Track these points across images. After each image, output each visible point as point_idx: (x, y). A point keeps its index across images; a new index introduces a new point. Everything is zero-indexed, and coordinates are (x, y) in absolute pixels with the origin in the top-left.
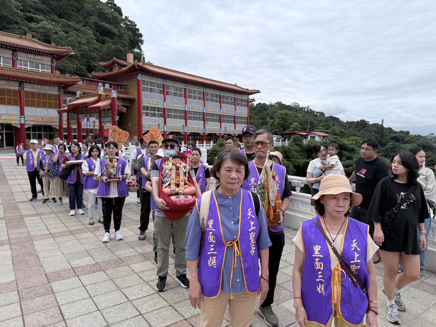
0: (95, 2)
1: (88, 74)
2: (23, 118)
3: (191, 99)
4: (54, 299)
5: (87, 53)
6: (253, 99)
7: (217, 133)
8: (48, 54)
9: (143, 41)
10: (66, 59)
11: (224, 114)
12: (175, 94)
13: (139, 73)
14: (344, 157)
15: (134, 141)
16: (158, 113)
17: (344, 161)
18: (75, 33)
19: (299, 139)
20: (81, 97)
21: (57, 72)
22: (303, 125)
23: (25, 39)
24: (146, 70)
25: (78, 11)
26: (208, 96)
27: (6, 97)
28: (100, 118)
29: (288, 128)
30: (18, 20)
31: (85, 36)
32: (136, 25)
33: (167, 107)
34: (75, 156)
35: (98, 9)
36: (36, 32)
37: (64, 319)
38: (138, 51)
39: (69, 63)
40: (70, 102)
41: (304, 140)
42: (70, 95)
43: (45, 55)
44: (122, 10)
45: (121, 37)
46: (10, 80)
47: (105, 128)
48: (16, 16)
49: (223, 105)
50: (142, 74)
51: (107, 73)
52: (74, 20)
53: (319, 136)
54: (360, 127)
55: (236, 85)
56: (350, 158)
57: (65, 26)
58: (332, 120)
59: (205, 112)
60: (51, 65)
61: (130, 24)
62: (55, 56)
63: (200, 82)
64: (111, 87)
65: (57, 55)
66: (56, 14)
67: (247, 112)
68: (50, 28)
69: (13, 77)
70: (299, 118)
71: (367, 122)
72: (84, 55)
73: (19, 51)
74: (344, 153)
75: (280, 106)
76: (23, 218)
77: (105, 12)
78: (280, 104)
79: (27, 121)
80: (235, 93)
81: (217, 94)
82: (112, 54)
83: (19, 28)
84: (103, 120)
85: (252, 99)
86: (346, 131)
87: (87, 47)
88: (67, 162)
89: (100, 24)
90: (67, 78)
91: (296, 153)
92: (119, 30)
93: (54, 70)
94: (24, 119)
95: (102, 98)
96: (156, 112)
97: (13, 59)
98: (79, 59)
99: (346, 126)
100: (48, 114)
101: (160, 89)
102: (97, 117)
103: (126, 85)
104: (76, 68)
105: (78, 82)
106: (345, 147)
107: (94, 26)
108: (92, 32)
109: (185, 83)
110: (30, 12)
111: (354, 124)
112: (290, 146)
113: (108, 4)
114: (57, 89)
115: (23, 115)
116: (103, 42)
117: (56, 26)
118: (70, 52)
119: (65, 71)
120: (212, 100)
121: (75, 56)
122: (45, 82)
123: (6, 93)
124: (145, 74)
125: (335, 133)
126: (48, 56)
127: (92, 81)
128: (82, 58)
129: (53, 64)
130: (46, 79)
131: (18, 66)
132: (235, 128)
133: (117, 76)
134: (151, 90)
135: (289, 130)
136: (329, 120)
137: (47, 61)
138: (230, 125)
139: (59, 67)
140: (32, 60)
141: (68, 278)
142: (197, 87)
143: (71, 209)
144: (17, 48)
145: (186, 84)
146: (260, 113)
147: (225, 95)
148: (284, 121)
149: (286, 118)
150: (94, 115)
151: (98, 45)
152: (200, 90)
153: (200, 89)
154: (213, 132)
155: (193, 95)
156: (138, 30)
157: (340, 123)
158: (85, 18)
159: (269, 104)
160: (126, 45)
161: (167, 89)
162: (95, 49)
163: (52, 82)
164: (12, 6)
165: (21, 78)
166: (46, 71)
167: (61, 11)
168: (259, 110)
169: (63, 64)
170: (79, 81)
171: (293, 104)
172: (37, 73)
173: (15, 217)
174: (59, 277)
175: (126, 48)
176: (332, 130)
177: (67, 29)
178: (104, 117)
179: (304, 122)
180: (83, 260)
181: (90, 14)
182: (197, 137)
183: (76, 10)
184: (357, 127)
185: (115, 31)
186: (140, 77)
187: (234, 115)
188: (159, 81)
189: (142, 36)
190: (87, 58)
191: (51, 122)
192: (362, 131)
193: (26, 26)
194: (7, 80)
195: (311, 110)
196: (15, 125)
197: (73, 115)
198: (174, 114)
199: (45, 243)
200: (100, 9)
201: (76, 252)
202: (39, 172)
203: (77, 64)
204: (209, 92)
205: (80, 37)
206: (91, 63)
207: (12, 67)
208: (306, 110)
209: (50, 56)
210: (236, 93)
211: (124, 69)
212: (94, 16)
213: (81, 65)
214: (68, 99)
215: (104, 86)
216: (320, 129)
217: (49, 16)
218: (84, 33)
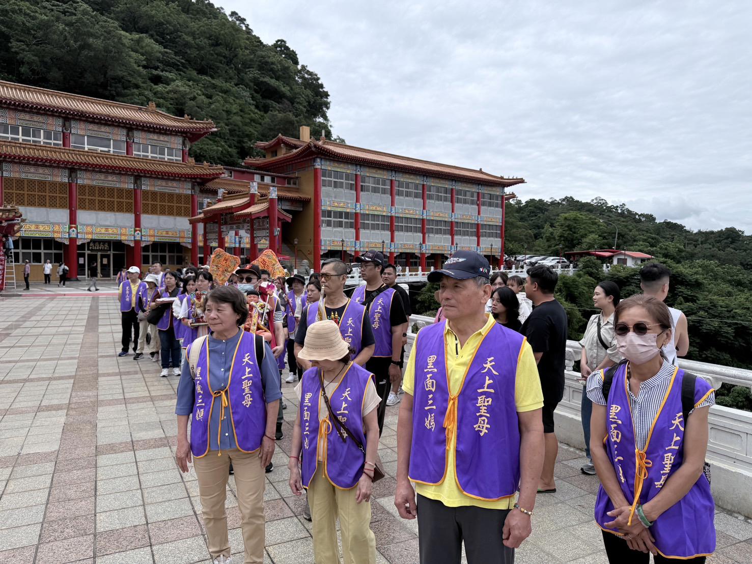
0: (256, 46)
1: (240, 161)
2: (138, 232)
3: (402, 198)
4: (94, 474)
5: (239, 128)
6: (513, 194)
7: (445, 252)
8: (178, 132)
9: (329, 103)
10: (206, 137)
11: (460, 221)
12: (375, 190)
13: (317, 157)
14: (680, 297)
15: (302, 267)
16: (347, 220)
17: (680, 304)
18: (222, 97)
19: (594, 263)
20: (224, 199)
21: (190, 159)
22: (606, 239)
23: (146, 111)
24: (328, 153)
25: (228, 63)
26: (430, 191)
27: (116, 200)
28: (252, 232)
29: (578, 244)
30: (139, 81)
31: (238, 101)
32: (318, 79)
33: (362, 212)
34: (170, 291)
35: (259, 57)
36: (164, 98)
37: (96, 494)
38: (321, 120)
39: (211, 145)
40: (208, 206)
41: (605, 265)
42: (210, 196)
43: (174, 133)
44: (298, 56)
45: (295, 98)
46: (123, 174)
47: (259, 246)
48: (136, 75)
49: (456, 205)
50: (321, 159)
51: (269, 159)
52: (221, 76)
53: (633, 258)
54: (725, 241)
55: (481, 171)
56: (693, 299)
57: (208, 86)
58: (670, 230)
59: (425, 217)
60: (183, 150)
61: (309, 77)
62: (189, 135)
63: (417, 168)
64: (273, 181)
65: (191, 134)
66: (196, 69)
67: (501, 217)
68: (185, 91)
69: (127, 169)
70: (599, 226)
71: (740, 231)
72: (235, 130)
73: (137, 129)
74: (679, 290)
75: (571, 203)
76: (98, 377)
77: (270, 60)
78: (570, 201)
79: (145, 236)
80: (479, 184)
81: (446, 186)
82: (278, 127)
83: (140, 94)
84: (257, 234)
85: (510, 194)
86: (698, 250)
87: (239, 118)
88: (158, 300)
89: (261, 79)
90: (205, 169)
91: (586, 288)
92: (291, 89)
93: (187, 156)
94: (140, 233)
95: (256, 200)
96: (344, 220)
97: (127, 142)
98: (226, 138)
99: (697, 241)
100: (175, 225)
101: (351, 182)
102: (248, 229)
103: (297, 178)
104: (222, 152)
105: (221, 174)
106: (683, 279)
107: (252, 84)
108: (249, 94)
109: (392, 170)
110: (156, 68)
111: (712, 235)
112: (575, 277)
113: (276, 48)
114: (189, 185)
115: (139, 227)
116: (266, 109)
117: (194, 88)
118: (211, 129)
119: (204, 156)
120: (439, 198)
121: (220, 133)
122: (172, 176)
123: (116, 194)
124: (326, 160)
125: (668, 253)
126: (179, 136)
127: (243, 172)
128: (231, 135)
129: (185, 147)
130: (174, 171)
131: (134, 152)
132: (478, 244)
133: (283, 163)
134: (336, 185)
135: (581, 248)
136: (663, 228)
137: (176, 142)
138: (470, 240)
139: (196, 151)
140: (154, 143)
141: (122, 452)
142: (412, 177)
143: (164, 367)
144: (134, 125)
145: (394, 173)
146: (532, 217)
147: (461, 188)
148: (571, 231)
149: (575, 227)
150: (243, 226)
151: (257, 113)
152: (417, 182)
153: (417, 179)
154: (438, 252)
155: (404, 189)
156: (322, 86)
157: (684, 234)
158: (239, 71)
159: (550, 201)
160: (302, 111)
161: (362, 182)
162: (252, 120)
163: (182, 176)
164: (130, 62)
165: (137, 171)
166: (174, 158)
167: (203, 63)
168: (530, 213)
169: (201, 146)
170: (223, 173)
171: (595, 201)
172: (161, 162)
173: (88, 376)
174: (112, 450)
175: (302, 116)
176: (661, 248)
177: (210, 91)
178: (259, 229)
179: (609, 233)
180: (150, 433)
181: (247, 65)
182: (411, 260)
183: (225, 60)
184: (719, 241)
185: (285, 89)
186: (319, 164)
187: (476, 222)
188: (348, 169)
189: (329, 95)
190: (238, 136)
191: (180, 237)
192: (729, 249)
193: (151, 91)
194: (118, 174)
195: (628, 211)
196: (126, 243)
197: (212, 227)
198: (373, 222)
199: (113, 410)
200: (262, 57)
201: (146, 423)
202: (137, 314)
203: (222, 146)
204: (433, 185)
205: (230, 103)
206: (244, 143)
207: (126, 155)
208: (619, 211)
209: (181, 136)
210: (481, 185)
211: (295, 151)
212: (253, 68)
213: (230, 147)
214: (206, 202)
215: (262, 179)
216: (639, 246)
217: (184, 72)
218: (236, 95)
